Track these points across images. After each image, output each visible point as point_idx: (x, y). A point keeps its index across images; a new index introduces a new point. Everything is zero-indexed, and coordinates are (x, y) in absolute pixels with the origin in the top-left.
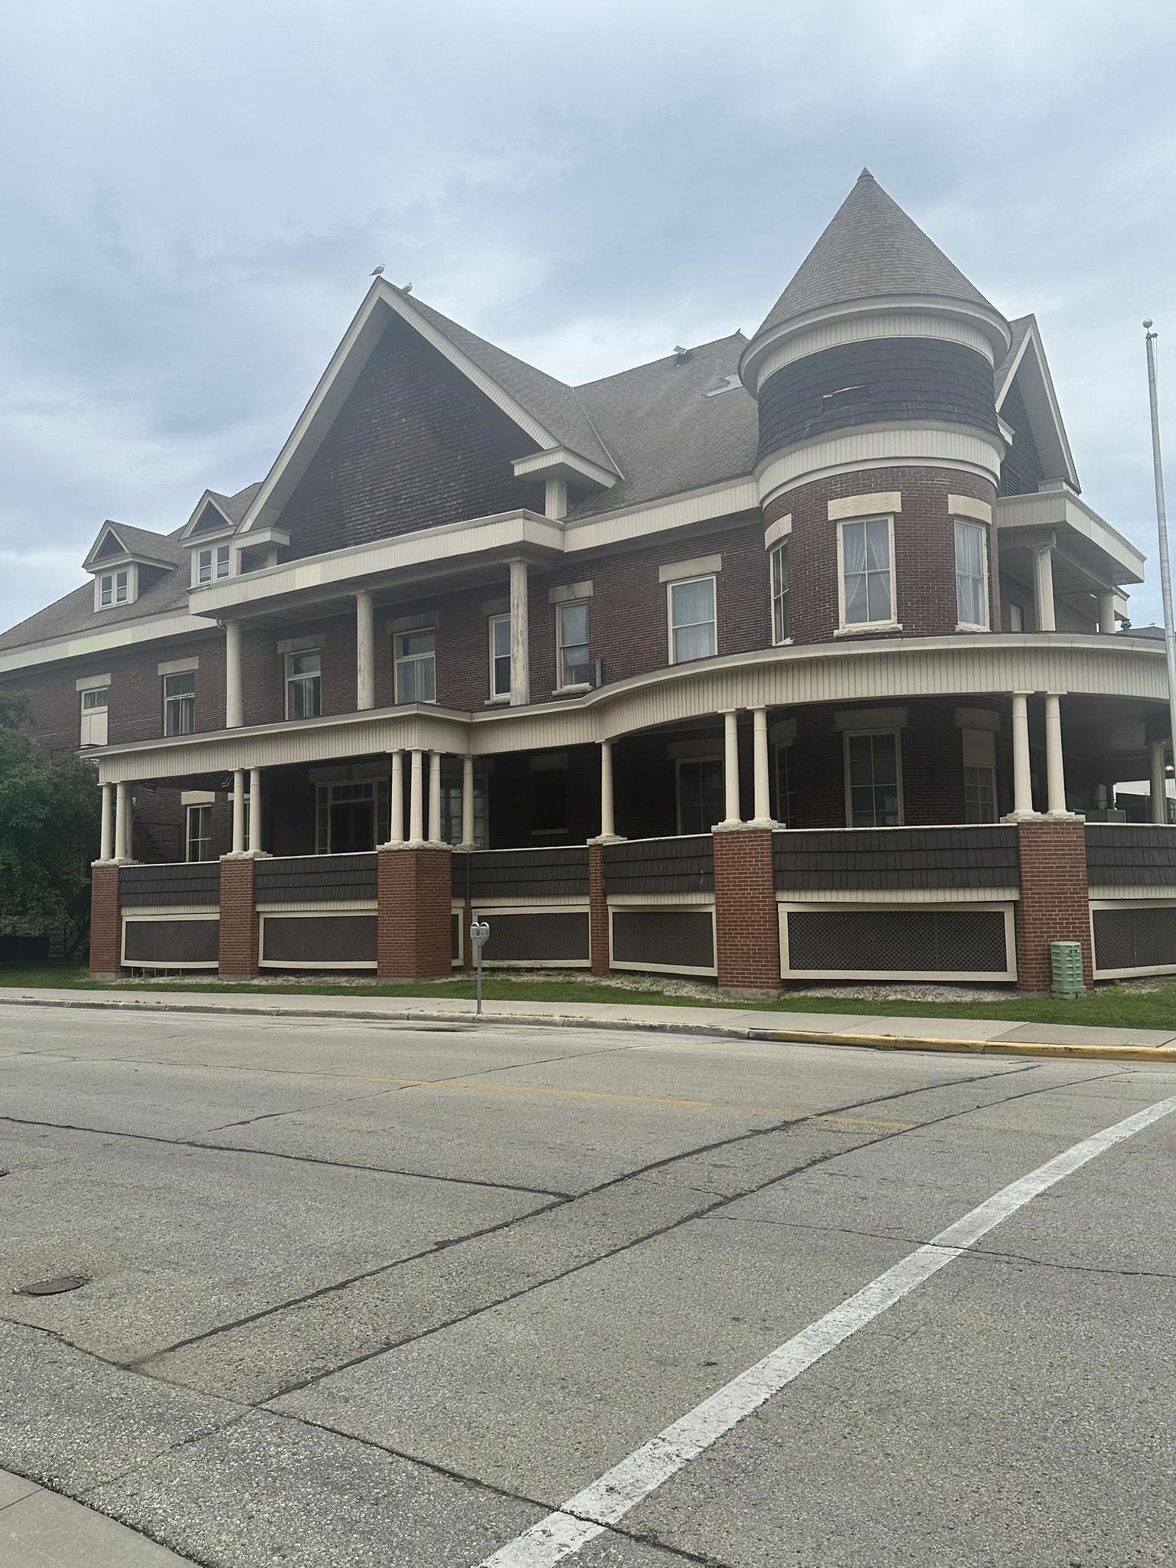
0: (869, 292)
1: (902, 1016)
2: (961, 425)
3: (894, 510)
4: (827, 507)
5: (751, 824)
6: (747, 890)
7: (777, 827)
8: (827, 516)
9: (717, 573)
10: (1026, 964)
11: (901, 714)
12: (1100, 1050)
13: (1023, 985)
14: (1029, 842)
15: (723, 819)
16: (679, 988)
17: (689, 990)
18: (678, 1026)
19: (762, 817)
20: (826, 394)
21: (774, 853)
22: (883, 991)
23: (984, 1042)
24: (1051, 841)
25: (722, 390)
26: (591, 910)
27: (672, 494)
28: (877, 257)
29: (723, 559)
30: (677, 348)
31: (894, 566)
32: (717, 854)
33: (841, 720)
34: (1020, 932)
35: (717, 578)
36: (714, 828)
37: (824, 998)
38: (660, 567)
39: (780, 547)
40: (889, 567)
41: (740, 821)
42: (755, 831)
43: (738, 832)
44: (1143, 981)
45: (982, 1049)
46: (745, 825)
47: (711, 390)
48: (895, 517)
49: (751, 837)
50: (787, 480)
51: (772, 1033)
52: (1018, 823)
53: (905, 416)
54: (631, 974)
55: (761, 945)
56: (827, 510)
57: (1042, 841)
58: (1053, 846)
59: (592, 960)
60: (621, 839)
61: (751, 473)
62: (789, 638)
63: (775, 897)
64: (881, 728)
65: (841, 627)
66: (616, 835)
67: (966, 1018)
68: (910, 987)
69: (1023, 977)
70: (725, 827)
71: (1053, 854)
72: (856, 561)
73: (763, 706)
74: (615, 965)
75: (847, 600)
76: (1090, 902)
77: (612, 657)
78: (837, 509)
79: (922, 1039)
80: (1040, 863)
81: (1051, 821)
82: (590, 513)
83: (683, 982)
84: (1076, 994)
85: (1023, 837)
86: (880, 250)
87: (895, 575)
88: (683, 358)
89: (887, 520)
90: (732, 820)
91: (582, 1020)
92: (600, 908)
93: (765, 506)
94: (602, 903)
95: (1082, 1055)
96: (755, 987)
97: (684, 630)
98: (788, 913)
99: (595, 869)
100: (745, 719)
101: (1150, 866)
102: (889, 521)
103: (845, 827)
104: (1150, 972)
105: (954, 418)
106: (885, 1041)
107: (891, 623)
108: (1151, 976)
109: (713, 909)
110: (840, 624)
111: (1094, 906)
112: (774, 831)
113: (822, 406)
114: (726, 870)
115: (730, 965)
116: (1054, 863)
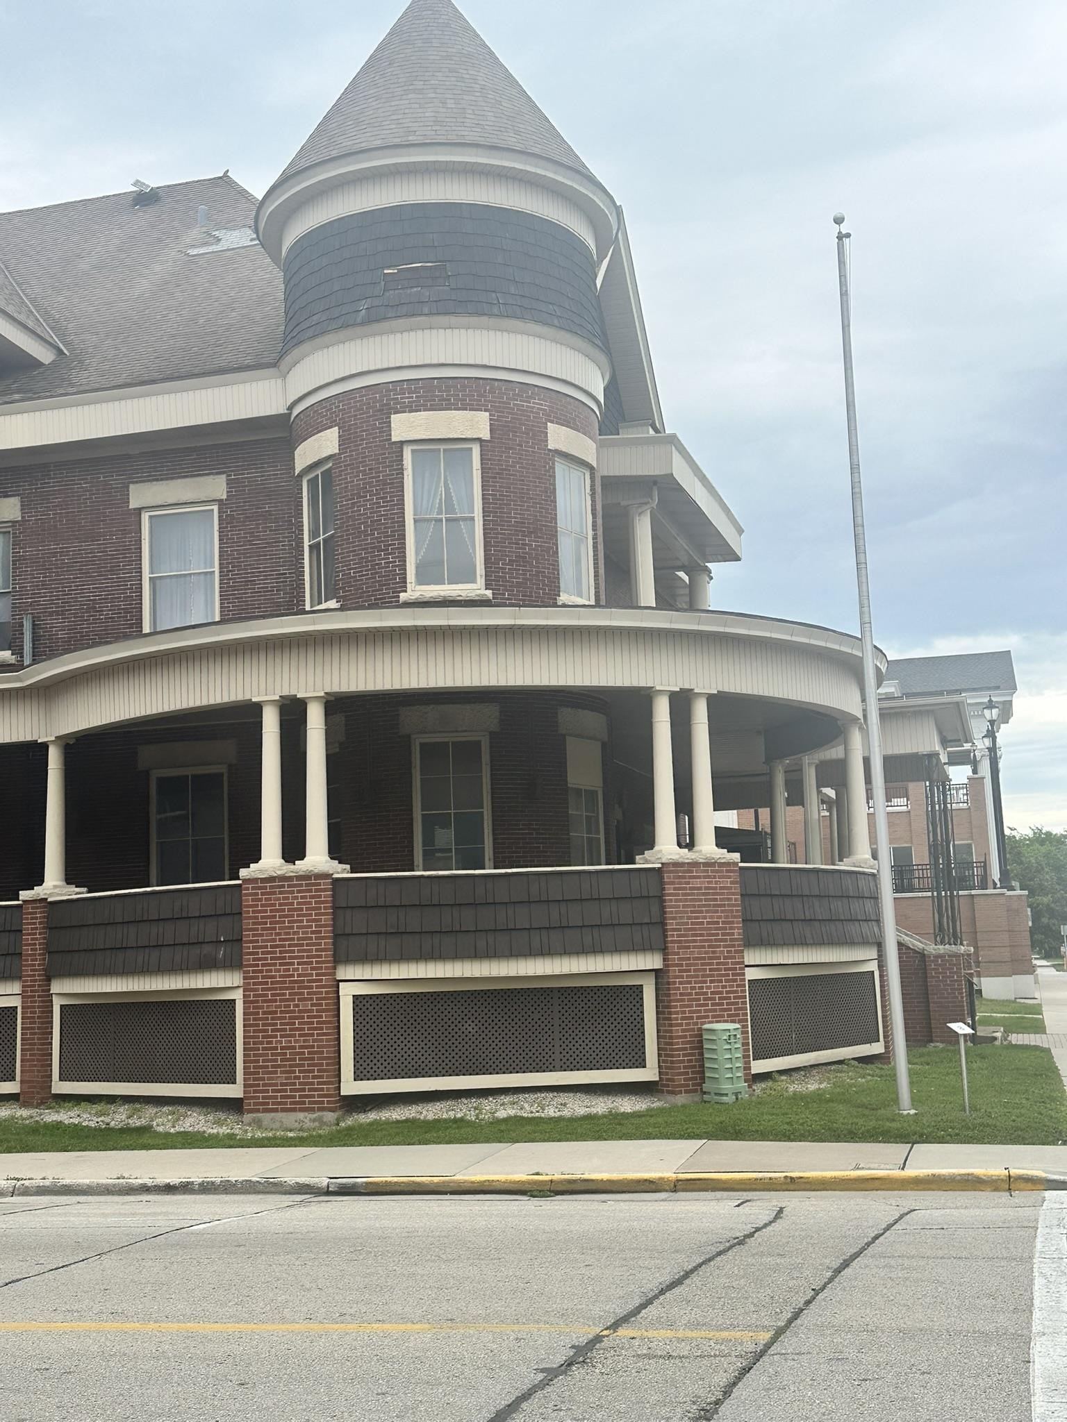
0: (449, 137)
1: (533, 1141)
2: (563, 333)
3: (481, 436)
4: (390, 422)
5: (301, 866)
6: (293, 964)
7: (339, 870)
8: (390, 435)
9: (220, 502)
10: (672, 1056)
11: (490, 715)
12: (831, 1178)
13: (668, 1086)
14: (675, 889)
15: (257, 858)
16: (178, 1120)
17: (194, 1121)
18: (213, 1183)
19: (317, 857)
20: (389, 267)
21: (335, 908)
22: (488, 1105)
23: (674, 1175)
24: (700, 888)
25: (211, 249)
26: (23, 1002)
27: (153, 382)
28: (455, 92)
29: (229, 483)
30: (137, 183)
31: (481, 511)
32: (248, 912)
33: (410, 718)
34: (663, 1013)
35: (219, 509)
36: (243, 873)
37: (407, 1121)
38: (132, 487)
39: (319, 472)
40: (473, 513)
41: (283, 861)
42: (306, 877)
43: (283, 878)
44: (802, 1073)
45: (672, 1185)
46: (291, 867)
47: (193, 246)
48: (481, 446)
49: (301, 885)
50: (332, 380)
51: (366, 1183)
52: (662, 864)
53: (496, 311)
54: (90, 1101)
55: (313, 1047)
56: (390, 426)
57: (691, 889)
58: (704, 894)
59: (22, 1082)
60: (78, 890)
61: (275, 365)
62: (335, 600)
63: (334, 974)
64: (466, 731)
65: (409, 589)
66: (68, 884)
67: (620, 1138)
68: (521, 1096)
69: (667, 1074)
70: (261, 871)
71: (704, 906)
72: (428, 501)
73: (322, 694)
74: (60, 1087)
75: (417, 553)
76: (746, 969)
77: (51, 614)
78: (404, 426)
79: (586, 1176)
80: (689, 918)
81: (701, 861)
82: (17, 396)
83: (182, 1110)
84: (736, 1094)
85: (669, 883)
86: (459, 84)
87: (481, 523)
88: (145, 198)
89: (471, 449)
90: (271, 860)
91: (47, 1183)
92: (39, 1001)
93: (295, 412)
94: (43, 991)
95: (808, 1186)
96: (301, 1110)
97: (168, 580)
98: (354, 996)
99: (33, 938)
100: (293, 713)
101: (811, 920)
102: (474, 450)
103: (413, 871)
104: (810, 1060)
105: (556, 322)
106: (536, 1182)
107: (477, 588)
108: (812, 1066)
109: (238, 996)
110: (408, 585)
111: (751, 974)
112: (334, 876)
113: (383, 283)
114: (262, 935)
115: (263, 1079)
116: (705, 918)
